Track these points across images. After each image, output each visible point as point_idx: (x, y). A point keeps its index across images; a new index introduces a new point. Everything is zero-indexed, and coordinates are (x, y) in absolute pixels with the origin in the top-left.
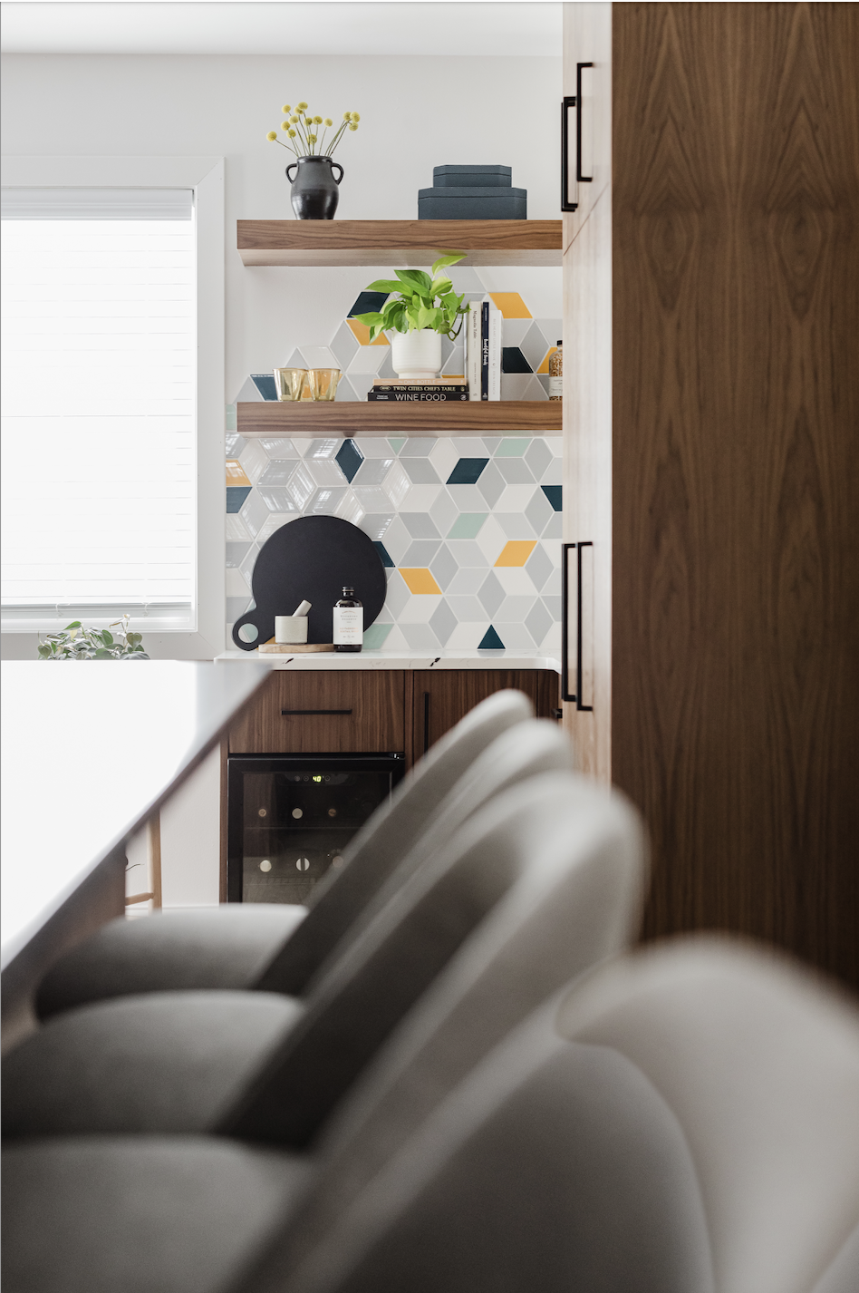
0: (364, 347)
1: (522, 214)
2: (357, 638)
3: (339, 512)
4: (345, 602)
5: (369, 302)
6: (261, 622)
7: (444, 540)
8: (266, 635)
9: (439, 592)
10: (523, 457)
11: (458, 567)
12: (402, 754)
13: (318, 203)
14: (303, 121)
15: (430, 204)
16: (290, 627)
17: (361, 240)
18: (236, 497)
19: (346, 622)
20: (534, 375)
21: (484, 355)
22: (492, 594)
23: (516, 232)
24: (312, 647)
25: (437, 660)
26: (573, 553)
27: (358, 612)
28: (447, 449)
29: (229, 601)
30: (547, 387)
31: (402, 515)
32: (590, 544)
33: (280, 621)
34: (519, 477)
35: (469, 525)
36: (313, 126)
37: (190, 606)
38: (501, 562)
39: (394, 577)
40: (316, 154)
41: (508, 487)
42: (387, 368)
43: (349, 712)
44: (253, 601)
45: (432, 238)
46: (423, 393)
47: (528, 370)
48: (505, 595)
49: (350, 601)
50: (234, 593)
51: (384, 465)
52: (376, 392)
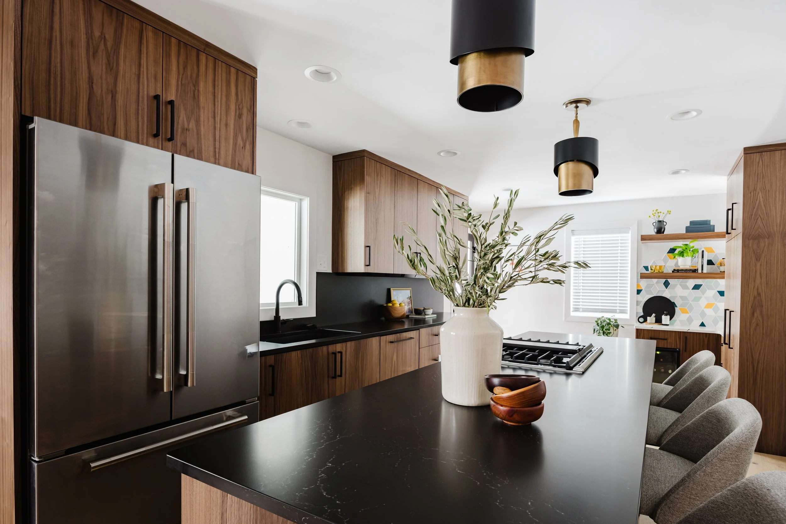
0: (671, 260)
1: (714, 231)
2: (668, 323)
3: (664, 295)
5: (672, 251)
6: (644, 318)
7: (690, 302)
8: (645, 321)
9: (688, 313)
10: (712, 284)
11: (694, 308)
12: (679, 349)
13: (660, 230)
14: (657, 213)
15: (688, 230)
16: (651, 319)
17: (671, 238)
18: (639, 292)
19: (665, 319)
20: (716, 266)
21: (702, 262)
22: (703, 314)
23: (712, 235)
24: (657, 324)
25: (689, 330)
26: (728, 312)
27: (668, 317)
28: (692, 282)
29: (637, 313)
30: (719, 269)
31: (680, 296)
32: (733, 311)
33: (648, 318)
34: (711, 288)
35: (697, 299)
36: (659, 214)
37: (629, 313)
38: (706, 308)
39: (677, 309)
40: (660, 220)
41: (708, 291)
42: (677, 264)
43: (666, 339)
44: (642, 313)
45: (689, 237)
46: (686, 271)
47: (714, 265)
48: (707, 315)
49: (666, 315)
50: (638, 311)
51: (675, 286)
52: (674, 271)
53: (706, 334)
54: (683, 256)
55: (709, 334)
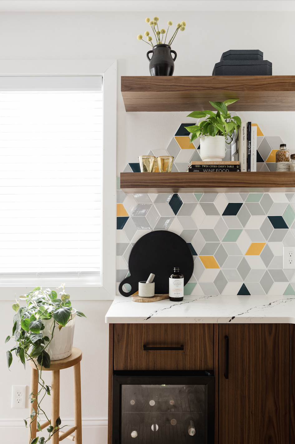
2: (181, 295)
3: (172, 229)
4: (175, 276)
6: (133, 283)
7: (221, 242)
8: (135, 290)
9: (218, 267)
10: (259, 203)
11: (228, 256)
13: (163, 69)
15: (219, 69)
17: (187, 86)
18: (121, 222)
19: (175, 285)
20: (265, 163)
21: (249, 150)
22: (244, 268)
23: (270, 82)
25: (233, 318)
27: (182, 280)
28: (223, 198)
29: (118, 272)
31: (200, 230)
34: (259, 213)
35: (233, 235)
36: (161, 35)
37: (100, 273)
38: (249, 253)
39: (197, 261)
40: (163, 43)
41: (252, 217)
42: (197, 156)
44: (129, 272)
45: (224, 85)
46: (217, 169)
47: (262, 161)
48: (250, 269)
49: (177, 276)
50: (121, 268)
51: (192, 207)
52: (193, 168)
53: (270, 325)
54: (211, 133)
55: (277, 325)
